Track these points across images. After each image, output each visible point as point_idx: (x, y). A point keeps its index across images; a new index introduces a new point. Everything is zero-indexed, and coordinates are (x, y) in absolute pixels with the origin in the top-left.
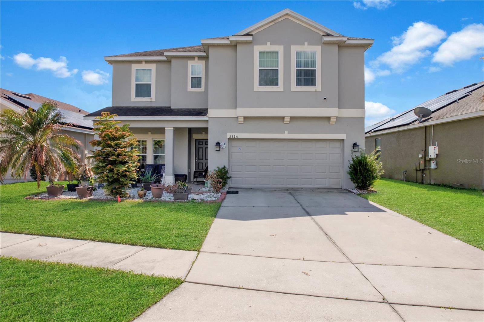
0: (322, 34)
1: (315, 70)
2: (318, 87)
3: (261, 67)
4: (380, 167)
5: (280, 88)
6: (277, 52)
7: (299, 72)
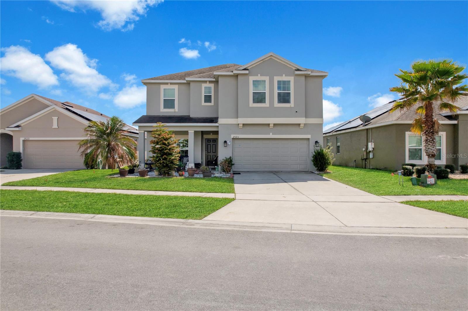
0: (294, 69)
1: (290, 93)
2: (292, 104)
3: (254, 91)
4: (332, 157)
5: (267, 104)
6: (265, 81)
7: (279, 94)
